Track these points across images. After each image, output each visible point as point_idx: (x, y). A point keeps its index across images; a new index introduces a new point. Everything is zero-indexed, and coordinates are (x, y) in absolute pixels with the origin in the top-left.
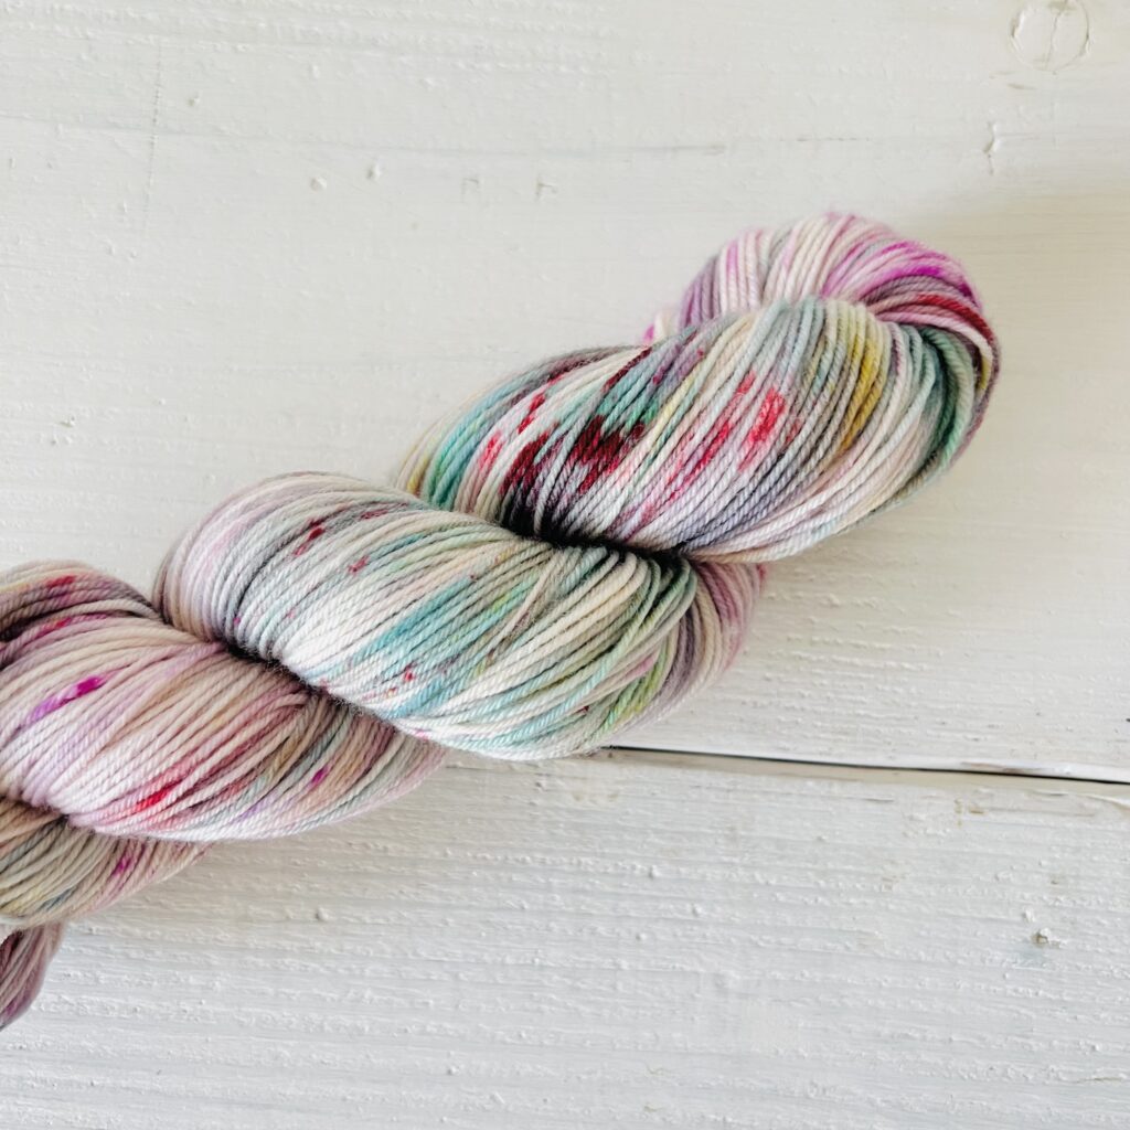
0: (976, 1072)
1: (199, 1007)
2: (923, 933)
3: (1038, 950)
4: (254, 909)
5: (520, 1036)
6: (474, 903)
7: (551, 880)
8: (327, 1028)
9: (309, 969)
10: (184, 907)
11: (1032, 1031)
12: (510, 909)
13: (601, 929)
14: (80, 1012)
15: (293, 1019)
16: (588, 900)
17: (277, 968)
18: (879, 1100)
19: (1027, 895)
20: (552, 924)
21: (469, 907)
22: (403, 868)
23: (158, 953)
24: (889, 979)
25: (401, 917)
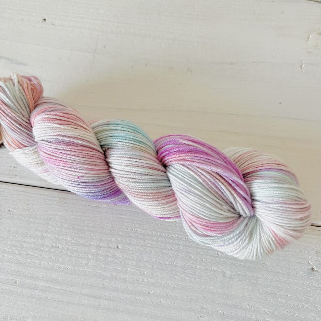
0: (294, 305)
1: (84, 269)
2: (280, 265)
3: (312, 272)
4: (101, 244)
5: (169, 284)
6: (159, 247)
7: (180, 242)
8: (117, 278)
9: (114, 261)
10: (83, 242)
11: (310, 295)
12: (169, 249)
13: (192, 257)
14: (53, 268)
15: (109, 275)
16: (189, 248)
17: (106, 260)
18: (267, 311)
19: (309, 257)
20: (179, 254)
21: (158, 248)
22: (141, 236)
23: (75, 254)
24: (271, 277)
25: (139, 249)
